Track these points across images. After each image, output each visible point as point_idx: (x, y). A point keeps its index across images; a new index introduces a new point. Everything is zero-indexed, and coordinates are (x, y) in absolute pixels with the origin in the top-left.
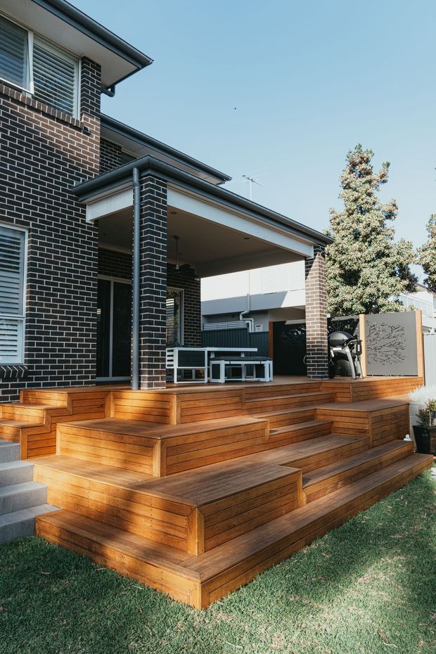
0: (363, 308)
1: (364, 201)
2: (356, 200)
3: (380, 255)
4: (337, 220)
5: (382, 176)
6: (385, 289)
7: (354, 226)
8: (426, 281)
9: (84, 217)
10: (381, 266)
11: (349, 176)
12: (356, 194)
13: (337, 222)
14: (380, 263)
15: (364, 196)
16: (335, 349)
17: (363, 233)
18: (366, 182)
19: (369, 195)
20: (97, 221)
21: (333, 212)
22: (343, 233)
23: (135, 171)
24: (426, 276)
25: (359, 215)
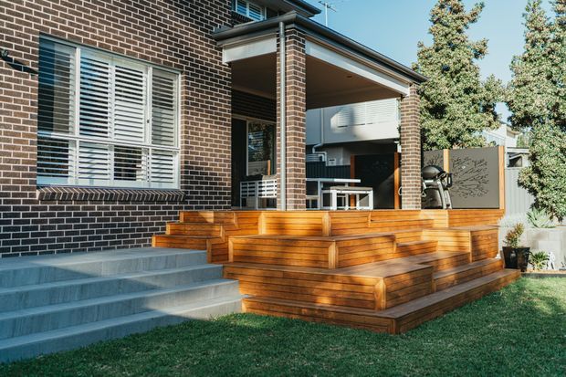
0: (447, 143)
1: (455, 37)
2: (446, 35)
3: (467, 91)
4: (426, 54)
5: (474, 14)
6: (471, 124)
7: (443, 60)
8: (510, 119)
9: (221, 59)
10: (468, 102)
11: (439, 11)
12: (447, 30)
13: (424, 56)
14: (467, 99)
15: (454, 32)
16: (426, 181)
17: (453, 69)
18: (458, 19)
19: (460, 31)
20: (230, 64)
21: (422, 46)
22: (431, 67)
23: (281, 25)
24: (511, 114)
25: (449, 50)
